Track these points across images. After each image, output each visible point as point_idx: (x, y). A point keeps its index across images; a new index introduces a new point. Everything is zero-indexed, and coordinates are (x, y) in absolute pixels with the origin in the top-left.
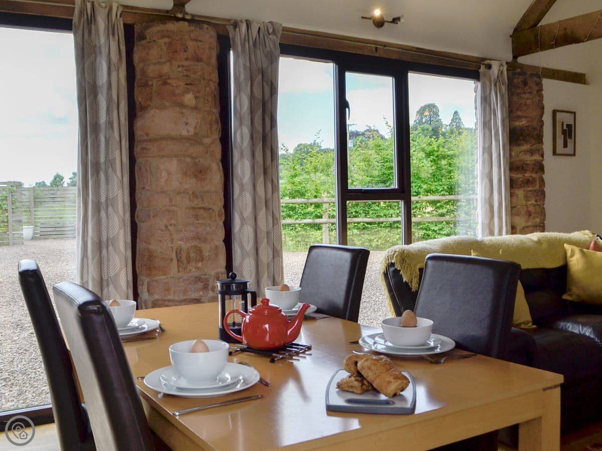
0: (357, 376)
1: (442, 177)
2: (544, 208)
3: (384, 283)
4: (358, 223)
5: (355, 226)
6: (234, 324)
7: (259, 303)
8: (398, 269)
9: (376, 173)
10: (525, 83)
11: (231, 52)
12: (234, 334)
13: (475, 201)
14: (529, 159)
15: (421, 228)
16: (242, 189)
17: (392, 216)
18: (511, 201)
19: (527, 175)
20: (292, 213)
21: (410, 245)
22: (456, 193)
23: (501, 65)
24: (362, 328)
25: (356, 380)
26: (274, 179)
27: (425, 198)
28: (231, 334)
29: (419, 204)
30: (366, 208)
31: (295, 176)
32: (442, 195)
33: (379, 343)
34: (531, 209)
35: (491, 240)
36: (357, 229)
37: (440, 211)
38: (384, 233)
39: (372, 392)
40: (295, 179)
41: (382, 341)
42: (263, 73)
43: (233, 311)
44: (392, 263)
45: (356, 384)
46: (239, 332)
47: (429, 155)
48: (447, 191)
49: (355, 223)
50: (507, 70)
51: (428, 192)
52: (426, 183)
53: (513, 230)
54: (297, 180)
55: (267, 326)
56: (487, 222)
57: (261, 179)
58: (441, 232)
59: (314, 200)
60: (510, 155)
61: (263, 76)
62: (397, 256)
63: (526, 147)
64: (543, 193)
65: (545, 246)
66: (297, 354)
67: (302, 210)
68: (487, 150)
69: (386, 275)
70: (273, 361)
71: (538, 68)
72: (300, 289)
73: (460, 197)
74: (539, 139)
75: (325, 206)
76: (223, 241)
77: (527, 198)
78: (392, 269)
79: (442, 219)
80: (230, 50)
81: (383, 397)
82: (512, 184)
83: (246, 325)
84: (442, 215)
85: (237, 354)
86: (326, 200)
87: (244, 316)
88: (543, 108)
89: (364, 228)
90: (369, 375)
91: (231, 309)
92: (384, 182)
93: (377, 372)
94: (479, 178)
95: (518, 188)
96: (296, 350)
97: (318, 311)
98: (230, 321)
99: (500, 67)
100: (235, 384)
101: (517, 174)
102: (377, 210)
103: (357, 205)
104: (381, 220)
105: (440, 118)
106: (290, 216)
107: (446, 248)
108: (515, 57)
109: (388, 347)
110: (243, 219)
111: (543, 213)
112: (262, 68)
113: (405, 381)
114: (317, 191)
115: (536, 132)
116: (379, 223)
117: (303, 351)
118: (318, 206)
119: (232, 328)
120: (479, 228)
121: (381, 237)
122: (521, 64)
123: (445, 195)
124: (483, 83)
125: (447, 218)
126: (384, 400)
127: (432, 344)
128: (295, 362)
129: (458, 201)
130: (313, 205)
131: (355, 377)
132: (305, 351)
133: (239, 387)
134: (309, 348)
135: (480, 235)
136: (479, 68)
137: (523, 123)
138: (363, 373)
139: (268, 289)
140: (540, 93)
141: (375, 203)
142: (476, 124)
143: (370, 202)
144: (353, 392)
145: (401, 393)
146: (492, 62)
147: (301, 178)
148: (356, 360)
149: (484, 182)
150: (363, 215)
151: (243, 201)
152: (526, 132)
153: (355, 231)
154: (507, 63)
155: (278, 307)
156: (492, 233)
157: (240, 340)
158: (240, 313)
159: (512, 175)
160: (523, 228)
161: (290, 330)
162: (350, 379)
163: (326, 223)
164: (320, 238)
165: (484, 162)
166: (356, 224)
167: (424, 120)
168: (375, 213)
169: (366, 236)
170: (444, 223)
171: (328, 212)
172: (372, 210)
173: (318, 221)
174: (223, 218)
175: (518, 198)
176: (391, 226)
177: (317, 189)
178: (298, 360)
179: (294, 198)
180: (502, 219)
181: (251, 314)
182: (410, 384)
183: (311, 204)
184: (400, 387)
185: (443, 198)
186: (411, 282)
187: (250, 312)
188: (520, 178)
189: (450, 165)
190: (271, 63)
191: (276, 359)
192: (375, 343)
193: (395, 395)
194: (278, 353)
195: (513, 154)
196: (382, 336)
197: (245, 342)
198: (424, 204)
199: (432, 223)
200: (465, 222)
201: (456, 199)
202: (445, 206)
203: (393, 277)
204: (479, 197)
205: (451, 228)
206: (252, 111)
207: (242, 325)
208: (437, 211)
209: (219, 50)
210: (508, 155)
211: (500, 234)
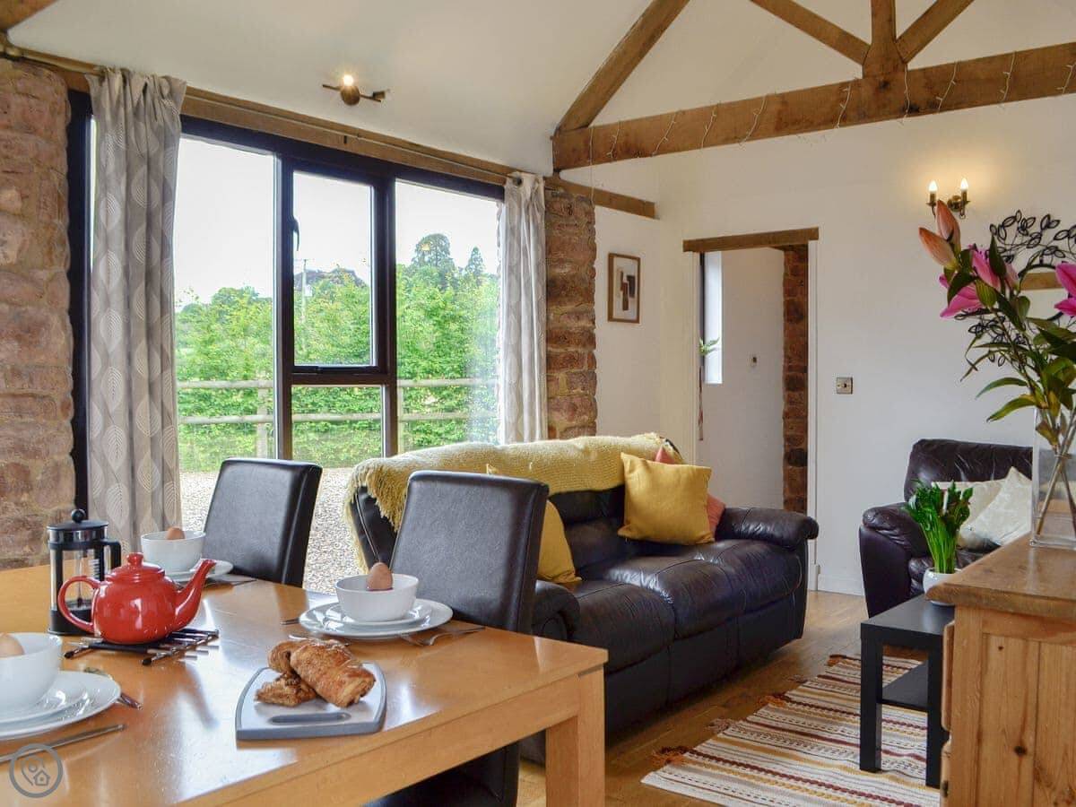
0: (289, 677)
1: (450, 349)
2: (595, 401)
3: (351, 520)
4: (317, 422)
5: (312, 427)
6: (80, 602)
7: (125, 562)
8: (373, 497)
9: (346, 340)
10: (570, 210)
11: (93, 122)
12: (79, 620)
13: (495, 389)
14: (575, 325)
15: (418, 430)
16: (106, 363)
17: (371, 411)
18: (548, 388)
19: (572, 349)
20: (204, 405)
21: (395, 458)
22: (471, 376)
23: (537, 181)
24: (308, 595)
25: (287, 685)
26: (165, 346)
27: (424, 382)
28: (71, 620)
29: (415, 392)
30: (330, 397)
31: (211, 341)
32: (451, 378)
33: (332, 620)
34: (577, 401)
35: (516, 448)
36: (315, 431)
37: (448, 403)
38: (359, 438)
39: (314, 701)
40: (210, 347)
41: (337, 616)
42: (150, 162)
43: (77, 579)
44: (362, 487)
45: (287, 690)
46: (86, 616)
47: (431, 314)
48: (458, 372)
49: (311, 422)
50: (545, 189)
51: (429, 373)
52: (426, 359)
53: (551, 433)
54: (213, 348)
55: (138, 602)
56: (512, 420)
57: (142, 345)
58: (449, 437)
59: (244, 383)
60: (548, 318)
61: (149, 169)
62: (370, 477)
63: (569, 307)
64: (594, 377)
65: (593, 457)
66: (193, 647)
67: (222, 400)
68: (514, 310)
69: (353, 506)
70: (148, 663)
71: (590, 189)
72: (204, 534)
73: (478, 381)
74: (589, 296)
75: (261, 393)
76: (71, 454)
77: (571, 385)
78: (363, 497)
79: (450, 416)
80: (90, 118)
81: (332, 709)
82: (551, 363)
83: (101, 603)
84: (450, 410)
85: (85, 654)
86: (263, 383)
87: (95, 587)
88: (594, 249)
89: (326, 431)
90: (308, 673)
91: (75, 575)
92: (359, 356)
93: (322, 668)
94: (502, 353)
95: (559, 369)
96: (191, 640)
97: (236, 571)
98: (71, 596)
99: (534, 184)
100: (72, 709)
101: (557, 348)
102: (346, 401)
103: (315, 393)
104: (355, 416)
105: (450, 257)
106: (200, 410)
107: (448, 461)
108: (557, 170)
109: (347, 625)
110: (107, 415)
111: (592, 407)
112: (148, 152)
113: (367, 680)
114: (248, 367)
115: (585, 286)
116: (352, 422)
117: (203, 641)
118: (249, 393)
119: (75, 608)
120: (502, 429)
121: (354, 445)
122: (564, 181)
123: (454, 378)
124: (510, 205)
125: (458, 414)
126: (334, 714)
127: (417, 616)
128: (188, 662)
129: (474, 387)
130: (241, 392)
131: (287, 679)
132: (207, 641)
133: (81, 714)
134: (214, 636)
135: (500, 440)
136: (505, 183)
137: (567, 270)
138: (299, 671)
139: (146, 537)
140: (590, 227)
141: (345, 390)
142: (499, 269)
143: (336, 387)
144: (282, 705)
145: (362, 699)
146: (523, 175)
147: (222, 345)
148: (288, 650)
149: (509, 360)
150: (326, 408)
151: (107, 384)
152: (571, 284)
153: (312, 436)
154: (545, 178)
155: (159, 567)
156: (519, 438)
157: (89, 629)
158: (91, 583)
159: (549, 348)
160: (566, 430)
161: (182, 606)
162: (278, 683)
163: (263, 422)
164: (253, 447)
165: (508, 327)
166: (313, 424)
167: (426, 259)
168: (345, 406)
169: (329, 444)
170: (454, 422)
171: (267, 404)
172: (340, 401)
173: (249, 418)
174: (71, 413)
175: (558, 383)
176: (370, 427)
177: (247, 365)
178: (195, 658)
179: (208, 379)
180: (535, 416)
181: (109, 583)
182: (376, 684)
183: (238, 390)
184: (360, 689)
185: (452, 382)
186: (393, 518)
187: (109, 579)
188: (561, 353)
189: (462, 330)
190: (166, 146)
191: (153, 659)
192: (326, 620)
193: (351, 703)
194: (158, 648)
195: (551, 317)
196: (336, 607)
197: (98, 632)
198: (422, 391)
199: (435, 422)
200: (484, 420)
201: (471, 384)
202: (455, 395)
203: (366, 510)
204: (501, 382)
205: (464, 430)
206: (128, 227)
207: (93, 604)
208: (442, 403)
209: (70, 115)
210: (544, 319)
211: (532, 438)
